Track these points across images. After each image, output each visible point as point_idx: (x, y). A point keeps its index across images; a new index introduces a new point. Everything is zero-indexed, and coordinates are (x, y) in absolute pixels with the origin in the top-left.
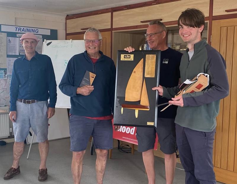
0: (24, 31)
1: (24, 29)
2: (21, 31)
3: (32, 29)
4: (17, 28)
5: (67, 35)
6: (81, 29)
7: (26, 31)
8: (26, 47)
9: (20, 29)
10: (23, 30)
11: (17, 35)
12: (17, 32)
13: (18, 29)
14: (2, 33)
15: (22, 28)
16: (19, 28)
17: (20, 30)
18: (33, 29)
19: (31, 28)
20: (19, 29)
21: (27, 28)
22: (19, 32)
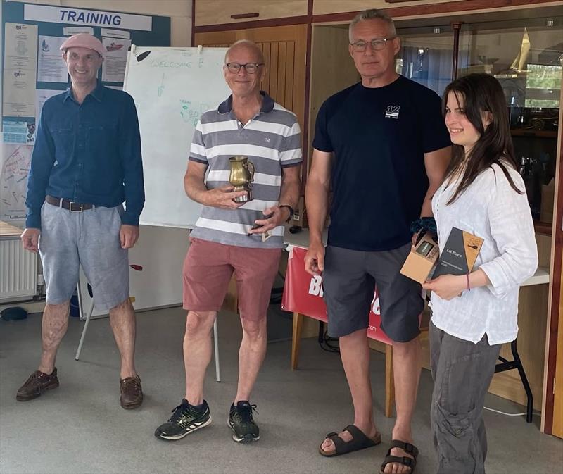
0: (83, 19)
1: (82, 14)
2: (76, 18)
3: (104, 13)
4: (64, 12)
5: (196, 30)
6: (232, 17)
7: (87, 21)
8: (73, 69)
9: (72, 14)
10: (79, 18)
11: (66, 31)
12: (65, 21)
13: (66, 15)
14: (26, 26)
15: (78, 12)
16: (70, 12)
17: (73, 17)
18: (106, 16)
19: (100, 13)
20: (69, 16)
21: (91, 12)
22: (71, 22)
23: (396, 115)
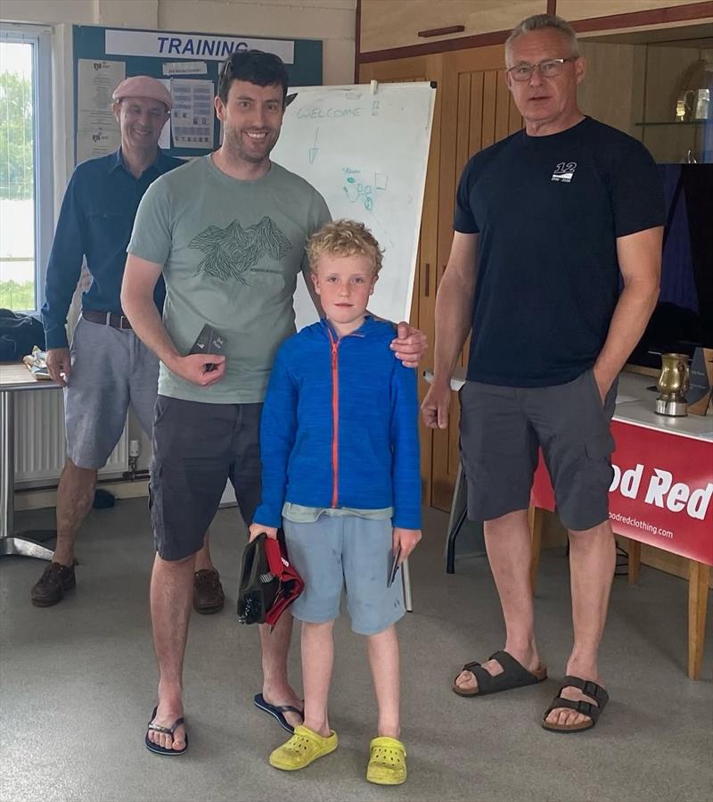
0: (192, 50)
1: (190, 41)
2: (181, 49)
3: (223, 40)
4: (163, 40)
5: (361, 59)
6: (420, 34)
7: (198, 53)
8: (131, 128)
9: (176, 43)
10: (186, 49)
11: (166, 69)
12: (165, 54)
13: (167, 44)
14: (109, 63)
15: (184, 39)
16: (173, 40)
17: (176, 47)
18: (225, 43)
19: (217, 39)
20: (171, 45)
21: (204, 38)
22: (174, 54)
23: (569, 176)
